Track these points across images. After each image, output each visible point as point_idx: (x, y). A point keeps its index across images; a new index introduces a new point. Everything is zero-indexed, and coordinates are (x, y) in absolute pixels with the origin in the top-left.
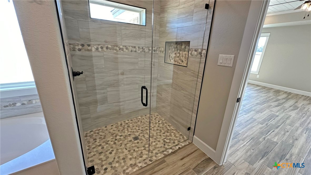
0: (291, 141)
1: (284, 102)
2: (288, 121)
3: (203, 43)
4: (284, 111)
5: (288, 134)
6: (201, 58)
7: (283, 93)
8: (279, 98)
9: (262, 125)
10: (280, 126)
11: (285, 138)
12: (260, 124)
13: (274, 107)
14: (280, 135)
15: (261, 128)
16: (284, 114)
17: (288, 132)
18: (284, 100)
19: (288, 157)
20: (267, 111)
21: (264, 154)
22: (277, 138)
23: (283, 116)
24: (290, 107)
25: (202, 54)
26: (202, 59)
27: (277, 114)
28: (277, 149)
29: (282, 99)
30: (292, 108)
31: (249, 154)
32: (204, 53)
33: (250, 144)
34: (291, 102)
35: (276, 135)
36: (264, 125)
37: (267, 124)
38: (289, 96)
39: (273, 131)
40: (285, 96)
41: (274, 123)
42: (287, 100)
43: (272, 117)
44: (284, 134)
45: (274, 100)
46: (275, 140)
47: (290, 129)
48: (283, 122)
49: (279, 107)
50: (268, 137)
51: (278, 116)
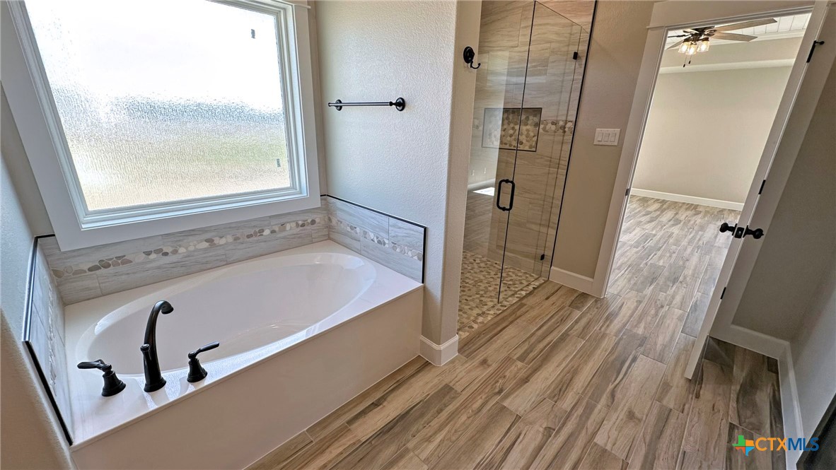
0: (681, 263)
1: (660, 215)
2: (671, 241)
3: (568, 110)
4: (662, 228)
5: (674, 255)
6: (564, 136)
7: (652, 201)
8: (649, 209)
9: (637, 248)
10: (661, 247)
11: (672, 260)
12: (635, 247)
13: (645, 224)
14: (666, 258)
15: (637, 253)
16: (663, 232)
17: (674, 253)
18: (658, 213)
19: (681, 279)
20: (638, 230)
21: (652, 279)
22: (662, 261)
23: (663, 234)
24: (670, 221)
25: (566, 129)
26: (566, 138)
27: (654, 232)
28: (666, 273)
29: (654, 211)
30: (672, 222)
31: (632, 282)
32: (569, 128)
33: (629, 272)
34: (669, 214)
35: (660, 258)
36: (640, 248)
37: (643, 247)
38: (664, 205)
39: (655, 254)
40: (656, 206)
41: (653, 245)
42: (662, 212)
43: (646, 238)
44: (670, 256)
45: (644, 213)
46: (661, 263)
47: (676, 249)
48: (665, 243)
49: (653, 223)
50: (650, 262)
51: (655, 235)
